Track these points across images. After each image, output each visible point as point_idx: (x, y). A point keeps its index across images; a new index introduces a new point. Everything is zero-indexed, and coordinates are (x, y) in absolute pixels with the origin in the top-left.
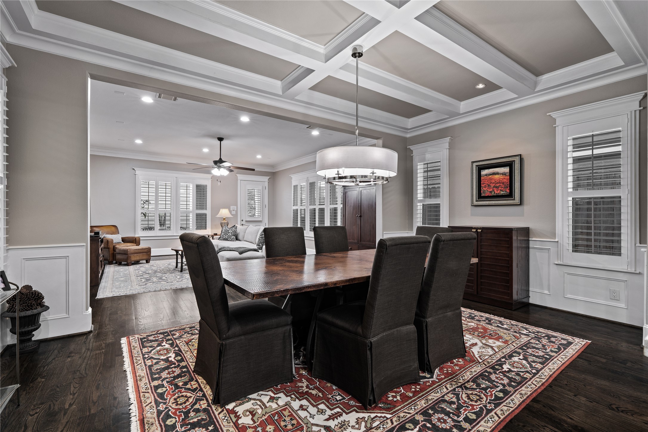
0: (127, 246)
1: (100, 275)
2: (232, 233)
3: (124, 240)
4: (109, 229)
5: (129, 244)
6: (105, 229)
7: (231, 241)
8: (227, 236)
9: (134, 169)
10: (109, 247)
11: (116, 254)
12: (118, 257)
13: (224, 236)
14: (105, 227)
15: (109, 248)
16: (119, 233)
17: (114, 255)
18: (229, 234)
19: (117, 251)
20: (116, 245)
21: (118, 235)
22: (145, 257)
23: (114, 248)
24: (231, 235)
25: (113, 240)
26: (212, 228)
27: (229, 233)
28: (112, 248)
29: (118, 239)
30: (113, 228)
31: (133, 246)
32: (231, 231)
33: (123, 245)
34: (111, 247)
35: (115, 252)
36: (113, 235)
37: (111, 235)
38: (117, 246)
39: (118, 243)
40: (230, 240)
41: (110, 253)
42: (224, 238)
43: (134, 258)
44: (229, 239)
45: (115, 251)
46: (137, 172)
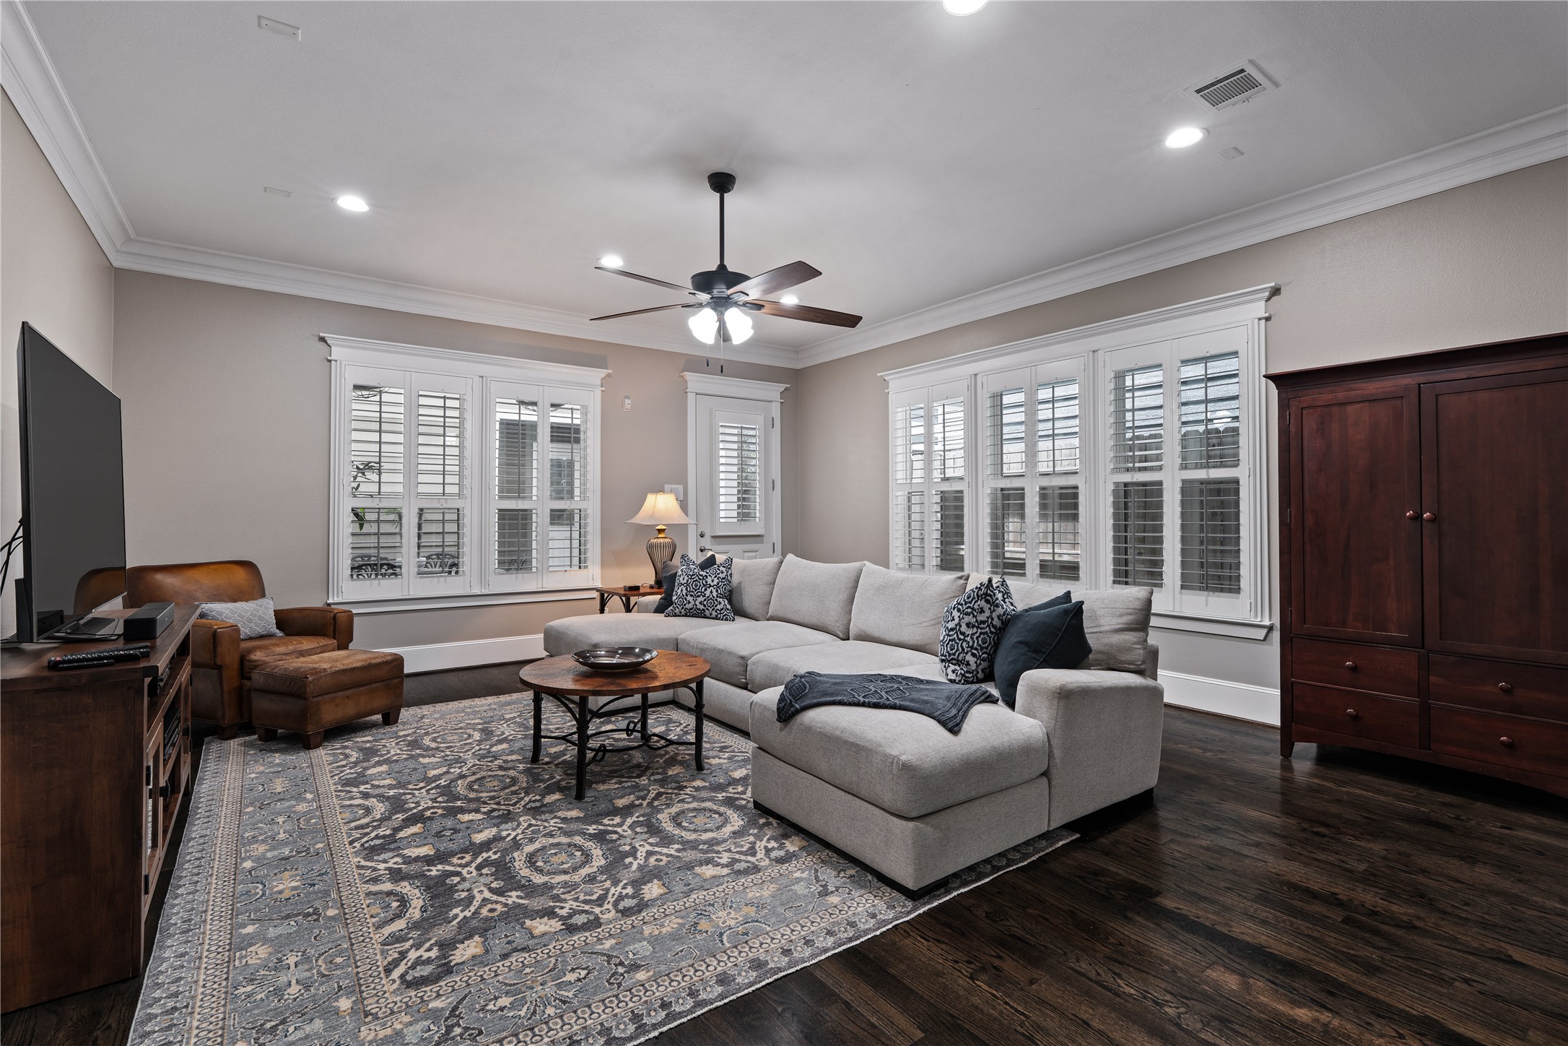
0: (302, 654)
1: (146, 901)
2: (717, 586)
3: (291, 623)
4: (221, 579)
5: (307, 643)
6: (207, 580)
7: (716, 618)
8: (701, 599)
9: (323, 339)
10: (218, 662)
11: (253, 695)
12: (263, 704)
13: (689, 598)
14: (205, 569)
15: (219, 668)
16: (263, 595)
17: (242, 696)
18: (708, 593)
19: (257, 678)
20: (250, 651)
21: (260, 601)
22: (381, 701)
23: (245, 667)
24: (715, 594)
25: (238, 630)
26: (604, 564)
27: (707, 586)
28: (236, 664)
29: (261, 619)
30: (241, 575)
31: (324, 649)
32: (716, 581)
33: (282, 649)
34: (229, 658)
35: (248, 683)
36: (239, 604)
37: (230, 605)
38: (258, 656)
39: (261, 637)
40: (714, 614)
41: (226, 689)
42: (688, 606)
43: (331, 713)
44: (707, 613)
45: (249, 679)
46: (337, 353)
